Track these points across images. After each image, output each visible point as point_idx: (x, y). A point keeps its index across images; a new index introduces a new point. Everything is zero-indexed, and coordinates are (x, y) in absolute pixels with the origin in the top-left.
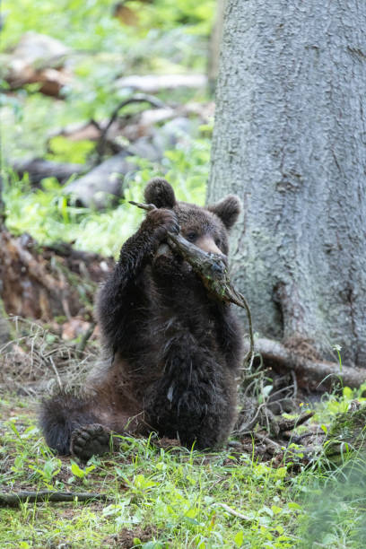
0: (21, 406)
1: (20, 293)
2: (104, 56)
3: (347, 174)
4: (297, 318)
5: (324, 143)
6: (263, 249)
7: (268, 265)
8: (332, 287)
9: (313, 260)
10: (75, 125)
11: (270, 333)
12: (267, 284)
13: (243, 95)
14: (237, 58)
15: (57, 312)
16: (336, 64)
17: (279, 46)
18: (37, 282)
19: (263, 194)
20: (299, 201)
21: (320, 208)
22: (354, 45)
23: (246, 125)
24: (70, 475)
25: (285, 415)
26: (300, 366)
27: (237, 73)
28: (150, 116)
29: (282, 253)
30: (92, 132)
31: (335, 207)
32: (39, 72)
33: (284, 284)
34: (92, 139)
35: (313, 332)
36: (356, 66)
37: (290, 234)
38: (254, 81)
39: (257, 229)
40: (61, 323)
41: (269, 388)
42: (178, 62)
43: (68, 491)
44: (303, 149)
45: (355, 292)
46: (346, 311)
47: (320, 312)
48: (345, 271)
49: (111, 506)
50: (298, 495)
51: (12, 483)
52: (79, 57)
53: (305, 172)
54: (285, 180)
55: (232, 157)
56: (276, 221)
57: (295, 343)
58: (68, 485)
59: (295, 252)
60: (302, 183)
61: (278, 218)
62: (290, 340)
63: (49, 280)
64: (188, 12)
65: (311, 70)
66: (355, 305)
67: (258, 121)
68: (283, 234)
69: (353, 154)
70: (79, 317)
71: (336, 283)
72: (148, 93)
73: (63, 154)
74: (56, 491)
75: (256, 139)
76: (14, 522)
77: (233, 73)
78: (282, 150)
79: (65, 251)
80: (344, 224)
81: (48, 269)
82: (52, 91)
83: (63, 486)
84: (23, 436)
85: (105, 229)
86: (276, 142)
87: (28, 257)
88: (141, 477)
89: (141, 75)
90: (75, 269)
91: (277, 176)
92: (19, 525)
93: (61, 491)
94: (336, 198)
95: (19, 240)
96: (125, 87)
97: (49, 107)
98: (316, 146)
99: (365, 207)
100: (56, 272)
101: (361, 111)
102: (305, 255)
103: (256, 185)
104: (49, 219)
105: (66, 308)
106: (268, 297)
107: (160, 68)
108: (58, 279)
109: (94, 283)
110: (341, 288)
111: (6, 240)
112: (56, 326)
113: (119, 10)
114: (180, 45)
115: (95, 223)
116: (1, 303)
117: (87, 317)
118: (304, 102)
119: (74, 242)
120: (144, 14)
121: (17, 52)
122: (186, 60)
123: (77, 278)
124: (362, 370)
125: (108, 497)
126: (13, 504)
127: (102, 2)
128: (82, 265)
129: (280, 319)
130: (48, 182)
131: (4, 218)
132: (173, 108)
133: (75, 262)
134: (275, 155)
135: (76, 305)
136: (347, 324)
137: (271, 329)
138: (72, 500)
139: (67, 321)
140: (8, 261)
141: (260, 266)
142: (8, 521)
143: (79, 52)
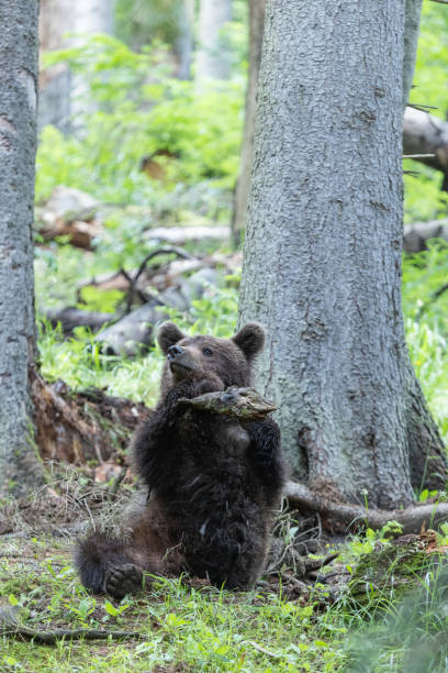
0: (56, 547)
1: (54, 437)
2: (133, 209)
3: (370, 322)
4: (321, 462)
5: (348, 293)
6: (288, 395)
7: (294, 411)
8: (356, 432)
9: (336, 406)
10: (104, 275)
11: (296, 476)
12: (292, 429)
13: (269, 247)
14: (263, 212)
15: (89, 456)
16: (359, 217)
17: (304, 200)
18: (71, 427)
19: (289, 342)
20: (324, 349)
21: (344, 354)
22: (376, 199)
23: (272, 276)
24: (104, 614)
25: (311, 556)
26: (325, 508)
27: (263, 226)
28: (178, 267)
29: (307, 399)
30: (121, 281)
31: (358, 355)
32: (70, 224)
33: (309, 429)
34: (121, 289)
35: (337, 476)
36: (379, 219)
37: (315, 381)
38: (280, 234)
39: (283, 377)
40: (93, 466)
41: (295, 529)
42: (204, 214)
43: (103, 629)
44: (327, 299)
45: (378, 437)
46: (369, 456)
47: (343, 456)
48: (368, 417)
49: (144, 644)
50: (324, 633)
51: (49, 621)
52: (106, 210)
53: (329, 321)
54: (311, 329)
55: (259, 307)
56: (302, 369)
57: (320, 486)
58: (102, 623)
59: (319, 399)
60: (326, 331)
61: (303, 365)
62: (315, 483)
63: (82, 425)
64: (212, 166)
65: (335, 223)
66: (377, 450)
67: (285, 272)
68: (308, 381)
69: (375, 304)
70: (111, 461)
71: (359, 428)
72: (173, 243)
73: (94, 303)
74: (91, 629)
75: (283, 290)
76: (50, 659)
77: (260, 226)
78: (307, 300)
79: (97, 397)
80: (367, 371)
81: (81, 414)
82: (82, 243)
83: (98, 624)
84: (58, 576)
85: (136, 376)
86: (302, 293)
87: (62, 403)
88: (173, 615)
89: (169, 227)
90: (106, 414)
91: (302, 325)
92: (56, 663)
93: (96, 629)
94: (359, 346)
95: (53, 387)
96: (152, 239)
97: (80, 258)
98: (340, 296)
99: (387, 355)
100: (89, 417)
101: (384, 263)
102: (330, 401)
103: (282, 334)
104: (82, 366)
105: (98, 452)
106: (294, 441)
107: (186, 219)
108: (90, 425)
109: (126, 429)
110: (364, 433)
111: (41, 387)
112: (89, 470)
113: (146, 164)
114: (206, 197)
115: (126, 371)
116: (36, 447)
117: (119, 461)
118: (329, 254)
119: (105, 389)
120: (171, 168)
121: (50, 204)
122: (211, 213)
123: (109, 423)
124: (384, 512)
125: (141, 635)
126: (49, 642)
127: (131, 157)
128: (114, 411)
129: (305, 463)
130: (79, 331)
131: (39, 365)
132: (199, 259)
133: (107, 408)
134: (301, 306)
135: (108, 449)
136: (370, 468)
137: (296, 473)
138: (106, 638)
139: (99, 465)
140: (42, 407)
141: (286, 412)
142: (44, 658)
143: (107, 205)
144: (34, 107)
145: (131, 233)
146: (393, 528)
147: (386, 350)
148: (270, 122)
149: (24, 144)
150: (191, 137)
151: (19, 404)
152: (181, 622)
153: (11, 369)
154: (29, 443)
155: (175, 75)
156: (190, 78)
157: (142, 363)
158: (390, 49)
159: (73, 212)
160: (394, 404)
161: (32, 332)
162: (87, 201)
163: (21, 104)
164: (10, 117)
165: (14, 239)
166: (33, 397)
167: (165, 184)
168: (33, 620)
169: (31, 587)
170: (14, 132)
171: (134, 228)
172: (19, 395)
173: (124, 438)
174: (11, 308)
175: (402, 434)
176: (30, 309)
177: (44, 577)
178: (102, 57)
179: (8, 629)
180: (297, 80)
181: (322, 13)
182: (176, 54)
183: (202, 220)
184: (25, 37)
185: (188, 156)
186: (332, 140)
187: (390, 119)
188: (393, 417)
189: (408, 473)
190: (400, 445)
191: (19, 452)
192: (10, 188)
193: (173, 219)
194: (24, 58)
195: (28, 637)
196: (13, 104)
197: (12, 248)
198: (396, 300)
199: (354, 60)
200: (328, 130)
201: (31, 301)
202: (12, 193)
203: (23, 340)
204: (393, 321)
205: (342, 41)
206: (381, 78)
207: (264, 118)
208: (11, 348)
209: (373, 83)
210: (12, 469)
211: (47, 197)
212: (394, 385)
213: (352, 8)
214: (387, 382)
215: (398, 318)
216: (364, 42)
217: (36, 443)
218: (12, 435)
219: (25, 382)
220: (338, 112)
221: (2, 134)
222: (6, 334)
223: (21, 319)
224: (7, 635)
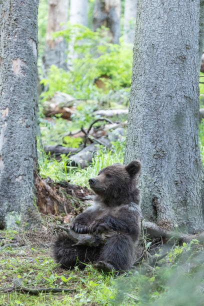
0: (42, 252)
1: (46, 203)
2: (89, 101)
3: (184, 150)
4: (163, 213)
5: (174, 137)
6: (148, 183)
7: (150, 190)
8: (178, 199)
9: (170, 188)
10: (75, 131)
11: (151, 219)
12: (150, 198)
13: (139, 117)
14: (136, 101)
15: (61, 211)
16: (179, 103)
17: (155, 95)
18: (53, 198)
19: (148, 159)
20: (164, 162)
21: (173, 165)
22: (187, 95)
23: (141, 130)
24: (61, 281)
25: (156, 255)
26: (164, 233)
27: (136, 107)
28: (108, 127)
29: (156, 185)
30: (82, 134)
31: (179, 165)
32: (62, 108)
33: (157, 198)
34: (81, 137)
35: (170, 219)
36: (188, 104)
37: (160, 176)
38: (144, 111)
39: (146, 175)
40: (63, 216)
41: (150, 243)
42: (122, 103)
43: (60, 288)
44: (165, 140)
45: (188, 201)
46: (184, 210)
47: (173, 210)
48: (184, 192)
49: (78, 294)
50: (160, 289)
51: (36, 285)
52: (78, 102)
53: (166, 150)
54: (158, 153)
55: (134, 144)
56: (154, 171)
57: (162, 224)
58: (60, 285)
59: (162, 184)
60: (165, 154)
61: (154, 170)
62: (160, 222)
63: (58, 197)
64: (126, 82)
65: (168, 105)
66: (188, 207)
67: (146, 128)
68: (157, 176)
69: (187, 142)
70: (71, 213)
71: (180, 198)
72: (107, 117)
73: (69, 143)
74: (55, 288)
75: (145, 136)
76: (36, 301)
78: (156, 140)
79: (65, 185)
80: (183, 172)
81: (58, 193)
82: (67, 117)
83: (58, 286)
84: (41, 265)
85: (83, 175)
86: (154, 137)
87: (49, 188)
88: (91, 282)
89: (106, 110)
90: (69, 192)
91: (154, 152)
92: (39, 303)
93: (57, 288)
94: (179, 161)
95: (45, 180)
96: (98, 115)
97: (66, 124)
98: (171, 138)
99: (192, 165)
100: (61, 194)
101: (190, 123)
102: (167, 185)
103: (145, 155)
104: (60, 172)
105: (66, 210)
106: (150, 204)
107: (114, 106)
108: (62, 197)
109: (78, 199)
110: (182, 200)
111: (39, 180)
112: (61, 217)
113: (96, 81)
114: (122, 96)
115: (79, 173)
116: (37, 207)
117: (75, 213)
118: (165, 120)
119: (69, 181)
120: (107, 83)
122: (125, 103)
123: (70, 196)
124: (191, 235)
125: (77, 290)
126: (35, 294)
127: (89, 79)
128: (73, 191)
129: (156, 214)
131: (39, 171)
132: (118, 123)
133: (70, 190)
134: (153, 143)
135: (70, 208)
136: (184, 215)
137: (152, 218)
138: (61, 292)
139: (66, 215)
140: (40, 189)
141: (147, 190)
142: (33, 301)
143: (78, 100)
144: (36, 56)
145: (88, 112)
146: (194, 242)
147: (192, 163)
148: (139, 61)
149: (31, 72)
150: (116, 69)
151: (29, 188)
152: (95, 285)
153: (26, 173)
154: (34, 206)
155: (112, 42)
158: (193, 28)
159: (63, 103)
160: (196, 186)
161: (35, 156)
162: (70, 98)
163: (30, 54)
164: (25, 60)
165: (27, 114)
166: (36, 185)
167: (104, 90)
168: (29, 284)
169: (29, 269)
170: (27, 67)
171: (90, 110)
172: (29, 184)
173: (77, 203)
174: (26, 145)
175: (199, 200)
176: (34, 145)
177: (35, 265)
178: (78, 34)
179: (18, 288)
180: (151, 42)
181: (162, 12)
182: (112, 32)
183: (121, 106)
184: (32, 24)
185: (115, 77)
186: (167, 68)
187: (193, 59)
188: (195, 192)
189: (202, 218)
190: (198, 205)
191: (29, 210)
192: (25, 92)
193: (108, 105)
194: (31, 34)
195: (26, 291)
196: (26, 54)
197: (26, 118)
198: (196, 140)
199: (176, 33)
200: (165, 64)
201: (35, 142)
202: (26, 94)
203: (31, 159)
204: (195, 150)
205: (171, 24)
206: (189, 40)
207: (137, 59)
208: (26, 163)
209: (185, 43)
210: (26, 217)
211: (51, 97)
212: (195, 178)
213: (175, 9)
214: (192, 177)
215: (197, 148)
216: (181, 24)
217: (38, 205)
218: (26, 202)
219: (32, 178)
220: (170, 56)
221: (21, 67)
222: (24, 157)
223: (30, 150)
224: (17, 291)
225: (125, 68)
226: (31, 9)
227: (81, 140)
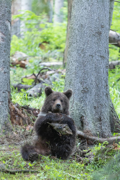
0: (16, 148)
1: (15, 118)
2: (37, 57)
3: (100, 88)
4: (87, 125)
5: (94, 80)
6: (78, 107)
7: (79, 111)
9: (91, 110)
10: (29, 75)
12: (79, 116)
13: (73, 68)
14: (71, 58)
15: (25, 123)
16: (97, 60)
17: (82, 55)
18: (20, 116)
19: (78, 93)
20: (87, 95)
21: (93, 97)
22: (102, 55)
23: (74, 75)
24: (28, 166)
25: (84, 150)
26: (88, 137)
27: (71, 62)
28: (49, 73)
29: (83, 108)
30: (33, 77)
31: (97, 97)
32: (20, 61)
33: (83, 116)
34: (33, 79)
35: (91, 129)
36: (102, 60)
37: (85, 104)
38: (76, 64)
39: (77, 102)
40: (26, 126)
41: (80, 143)
42: (56, 59)
43: (28, 170)
44: (88, 82)
45: (102, 119)
46: (99, 124)
47: (93, 124)
48: (99, 113)
49: (39, 174)
50: (87, 171)
51: (14, 168)
52: (30, 57)
53: (89, 88)
54: (84, 90)
55: (70, 84)
56: (82, 100)
57: (86, 132)
58: (28, 168)
59: (86, 108)
60: (88, 90)
62: (85, 131)
63: (23, 115)
64: (58, 46)
65: (91, 61)
66: (102, 122)
67: (77, 74)
68: (83, 103)
69: (101, 83)
70: (30, 125)
71: (97, 116)
72: (47, 67)
73: (26, 82)
74: (25, 170)
75: (76, 79)
76: (14, 178)
77: (70, 62)
78: (83, 82)
79: (27, 108)
80: (99, 101)
81: (22, 112)
82: (23, 66)
83: (26, 168)
84: (16, 156)
85: (37, 102)
86: (82, 80)
87: (17, 109)
89: (46, 62)
90: (29, 112)
91: (82, 89)
92: (15, 179)
94: (97, 94)
95: (15, 105)
96: (42, 65)
97: (22, 70)
98: (92, 81)
99: (104, 97)
100: (25, 113)
101: (104, 72)
102: (89, 109)
103: (76, 91)
104: (23, 99)
105: (27, 123)
106: (79, 120)
107: (51, 60)
108: (25, 115)
109: (34, 116)
110: (98, 118)
111: (12, 105)
112: (24, 127)
113: (40, 45)
114: (56, 54)
115: (34, 101)
117: (32, 125)
118: (89, 70)
119: (29, 105)
120: (47, 46)
121: (14, 56)
122: (58, 58)
123: (30, 115)
124: (104, 139)
125: (38, 171)
126: (14, 173)
127: (36, 43)
128: (31, 111)
129: (82, 126)
130: (22, 90)
131: (11, 99)
132: (54, 71)
133: (29, 111)
134: (81, 83)
135: (30, 122)
136: (100, 127)
137: (80, 128)
138: (29, 172)
139: (27, 126)
140: (12, 110)
141: (77, 112)
142: (12, 178)
143: (30, 56)
144: (10, 30)
145: (36, 64)
146: (106, 143)
147: (104, 95)
148: (73, 34)
149: (7, 40)
150: (52, 38)
151: (6, 110)
152: (49, 168)
153: (4, 100)
154: (8, 120)
155: (48, 22)
156: (52, 22)
157: (39, 99)
158: (105, 15)
159: (20, 58)
160: (106, 110)
161: (9, 90)
162: (24, 55)
163: (7, 29)
164: (4, 33)
165: (5, 65)
166: (10, 108)
167: (45, 51)
168: (9, 168)
169: (9, 159)
170: (5, 37)
171: (37, 62)
172: (6, 107)
173: (34, 119)
174: (4, 84)
175: (108, 118)
176: (9, 84)
177: (12, 156)
178: (28, 17)
179: (3, 170)
180: (81, 23)
181: (87, 5)
182: (49, 16)
183: (55, 60)
184: (8, 11)
185: (52, 43)
186: (90, 39)
187: (105, 33)
188: (106, 113)
189: (110, 128)
190: (108, 121)
191: (6, 123)
192: (4, 52)
193: (47, 60)
194: (7, 17)
195: (8, 172)
196: (4, 29)
197: (4, 68)
198: (107, 82)
199: (96, 18)
200: (89, 36)
201: (9, 82)
202: (4, 53)
203: (7, 92)
204: (106, 88)
205: (93, 13)
206: (103, 22)
207: (72, 33)
208: (4, 95)
209: (101, 24)
210: (4, 127)
211: (13, 54)
212: (106, 105)
213: (95, 4)
214: (104, 104)
215: (107, 87)
216: (98, 13)
217: (11, 120)
218: (4, 118)
219: (8, 104)
220: (92, 32)
221: (1, 37)
222: (3, 91)
223: (6, 87)
224: (2, 172)
225: (57, 37)
226: (7, 3)
227: (33, 80)
